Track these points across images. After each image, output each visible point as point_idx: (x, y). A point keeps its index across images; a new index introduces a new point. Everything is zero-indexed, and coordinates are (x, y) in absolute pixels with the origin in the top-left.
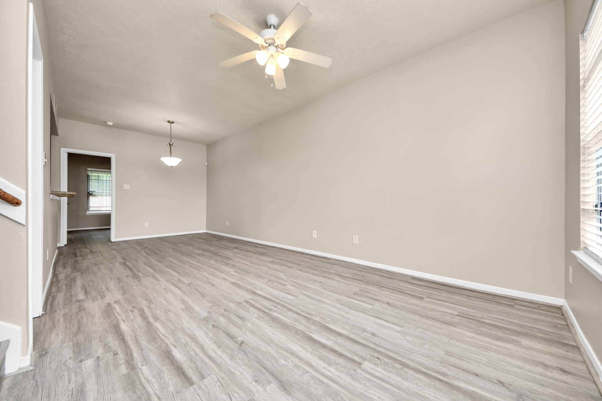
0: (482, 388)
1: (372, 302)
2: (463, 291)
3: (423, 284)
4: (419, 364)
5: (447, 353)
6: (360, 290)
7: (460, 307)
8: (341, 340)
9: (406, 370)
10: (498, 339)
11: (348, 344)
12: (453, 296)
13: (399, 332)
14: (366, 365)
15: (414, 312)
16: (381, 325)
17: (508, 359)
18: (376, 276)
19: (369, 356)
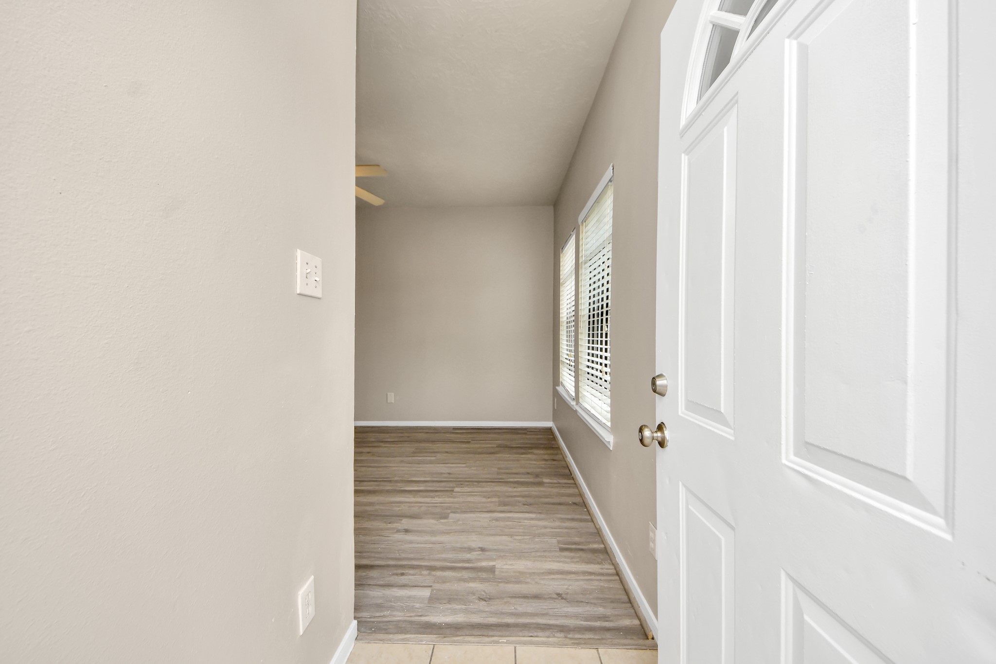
0: (520, 478)
1: (433, 455)
2: (493, 430)
3: (464, 431)
4: (486, 478)
5: (499, 468)
6: (416, 449)
7: (496, 442)
8: (430, 484)
9: (481, 483)
10: (523, 454)
11: (438, 484)
12: (490, 436)
13: (466, 467)
14: (456, 489)
15: (468, 453)
16: (452, 467)
17: (529, 462)
18: (422, 434)
19: (455, 485)
